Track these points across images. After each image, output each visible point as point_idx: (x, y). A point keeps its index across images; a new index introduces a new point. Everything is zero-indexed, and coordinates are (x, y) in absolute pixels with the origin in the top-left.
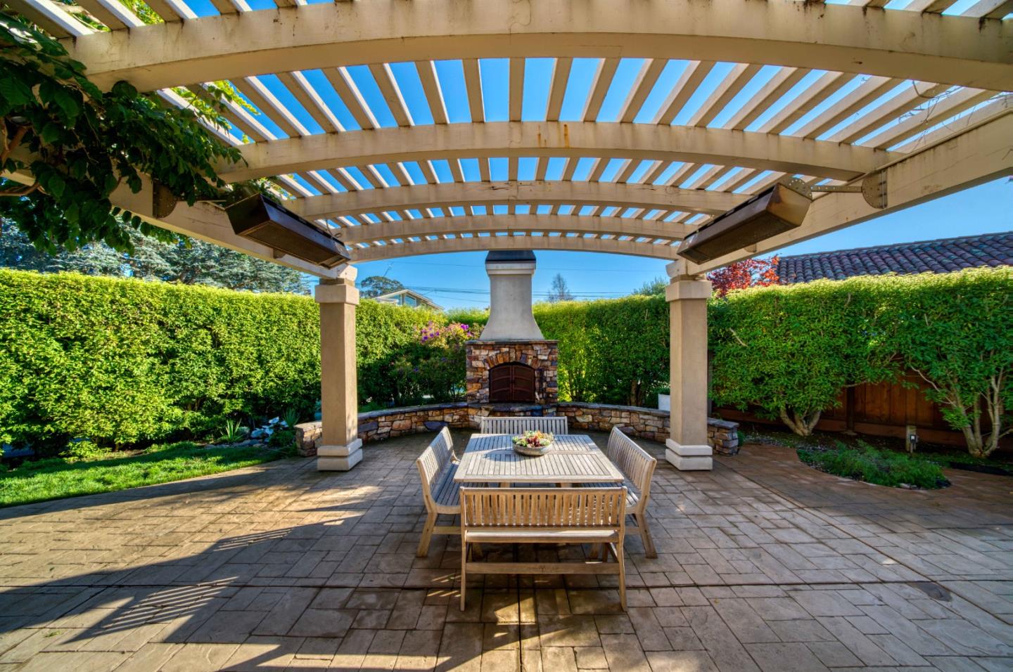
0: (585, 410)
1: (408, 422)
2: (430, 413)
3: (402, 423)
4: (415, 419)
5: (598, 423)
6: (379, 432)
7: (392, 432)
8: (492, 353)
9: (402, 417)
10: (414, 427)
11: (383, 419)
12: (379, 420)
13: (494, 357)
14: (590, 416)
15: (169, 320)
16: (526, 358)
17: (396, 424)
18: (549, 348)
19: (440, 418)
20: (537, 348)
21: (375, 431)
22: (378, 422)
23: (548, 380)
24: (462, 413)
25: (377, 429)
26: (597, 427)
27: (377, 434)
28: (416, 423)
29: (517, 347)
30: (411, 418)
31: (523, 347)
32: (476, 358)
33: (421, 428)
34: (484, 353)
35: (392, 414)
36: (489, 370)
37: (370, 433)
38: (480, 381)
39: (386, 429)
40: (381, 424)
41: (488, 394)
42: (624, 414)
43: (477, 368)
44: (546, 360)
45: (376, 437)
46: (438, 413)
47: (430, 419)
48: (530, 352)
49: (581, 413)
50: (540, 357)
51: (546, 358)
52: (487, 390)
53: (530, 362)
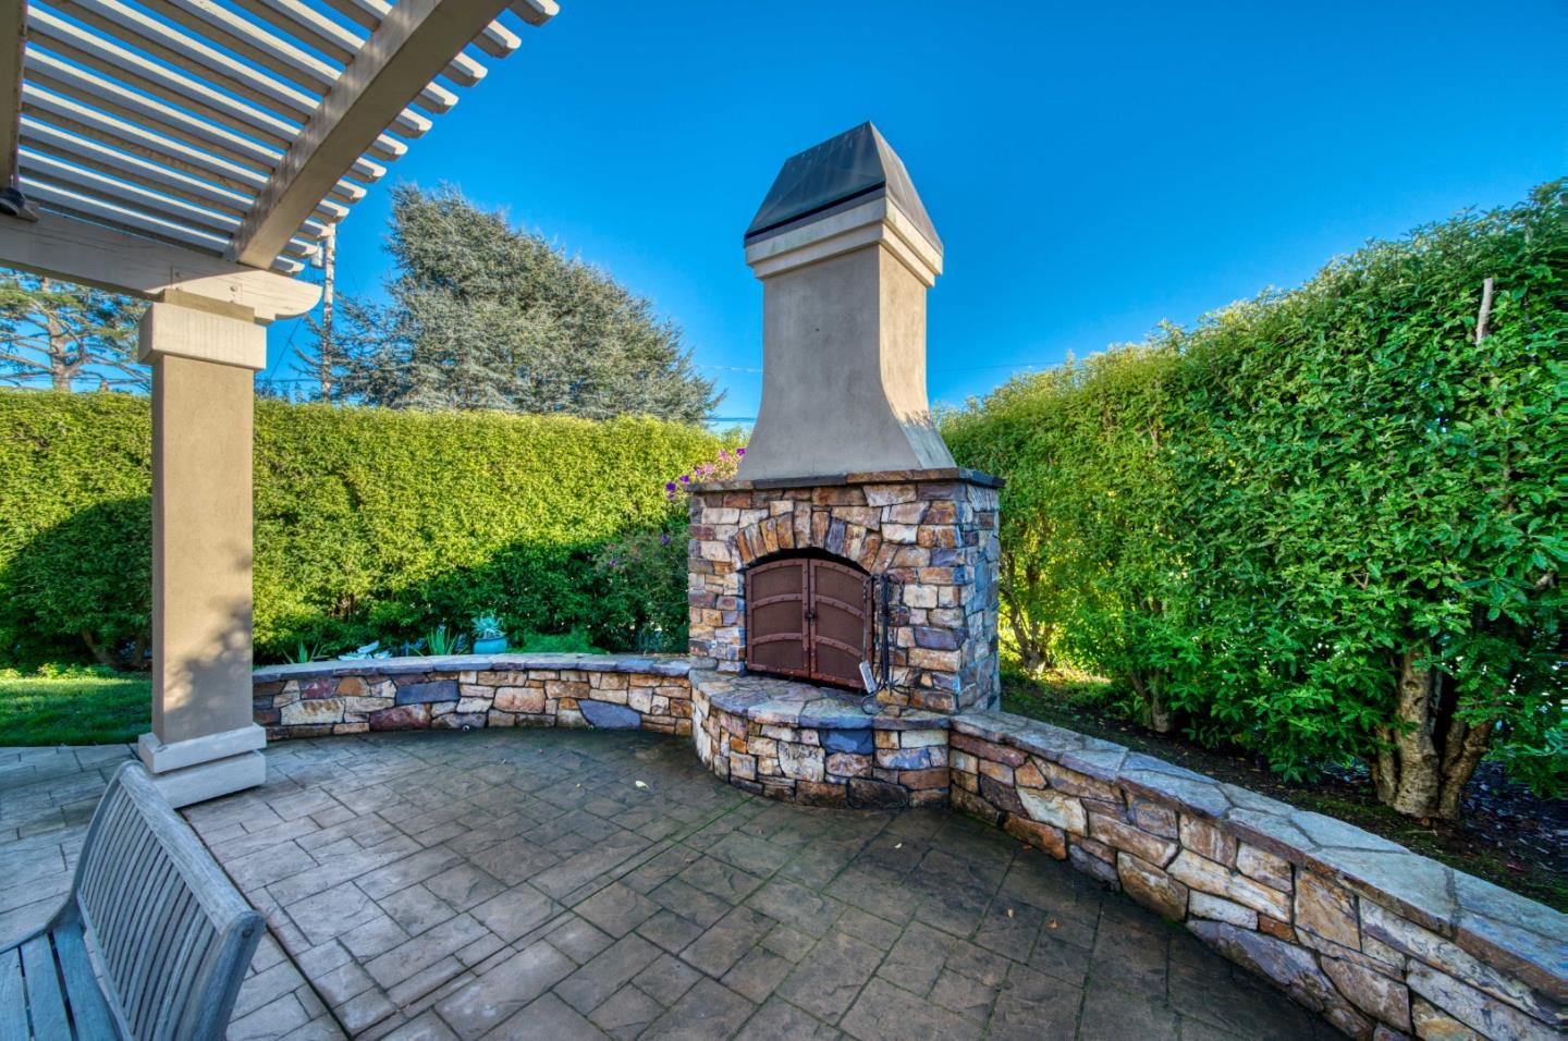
0: (1053, 772)
1: (534, 695)
2: (594, 679)
3: (520, 694)
4: (553, 690)
5: (1114, 850)
6: (460, 708)
7: (493, 714)
8: (750, 518)
9: (521, 679)
10: (551, 707)
11: (472, 678)
12: (462, 678)
13: (754, 531)
14: (1076, 807)
15: (286, 462)
16: (847, 536)
17: (504, 696)
18: (920, 497)
19: (620, 697)
20: (877, 497)
21: (451, 706)
22: (459, 685)
23: (919, 618)
24: (676, 692)
25: (457, 701)
26: (1103, 870)
27: (455, 712)
28: (558, 699)
29: (815, 496)
30: (544, 683)
31: (834, 498)
32: (710, 534)
33: (570, 716)
34: (730, 516)
35: (494, 669)
36: (742, 571)
37: (438, 709)
38: (719, 604)
39: (480, 705)
40: (466, 690)
41: (737, 647)
42: (1247, 858)
43: (712, 563)
44: (912, 545)
45: (453, 722)
46: (615, 681)
47: (594, 694)
48: (856, 514)
49: (1039, 780)
50: (890, 533)
51: (909, 535)
52: (736, 632)
53: (855, 551)
